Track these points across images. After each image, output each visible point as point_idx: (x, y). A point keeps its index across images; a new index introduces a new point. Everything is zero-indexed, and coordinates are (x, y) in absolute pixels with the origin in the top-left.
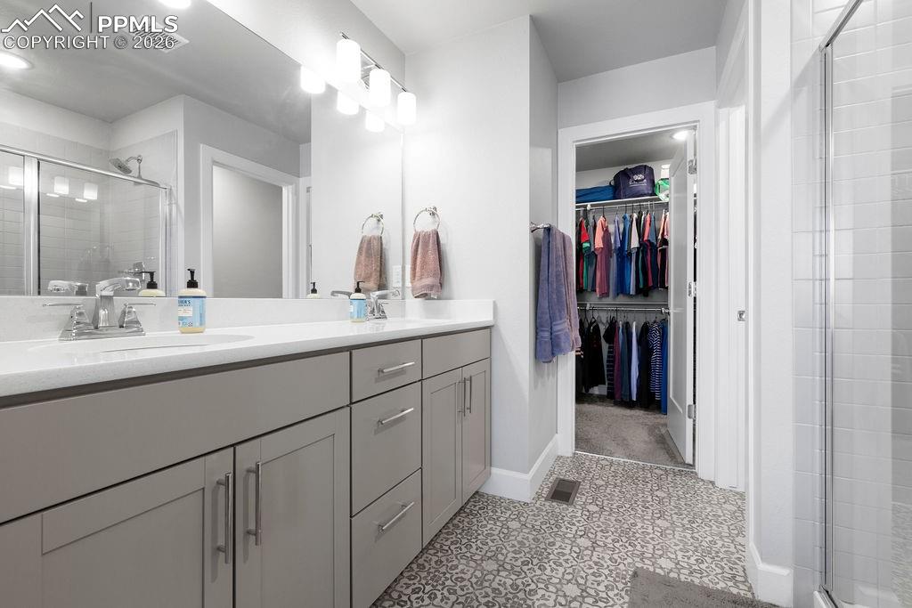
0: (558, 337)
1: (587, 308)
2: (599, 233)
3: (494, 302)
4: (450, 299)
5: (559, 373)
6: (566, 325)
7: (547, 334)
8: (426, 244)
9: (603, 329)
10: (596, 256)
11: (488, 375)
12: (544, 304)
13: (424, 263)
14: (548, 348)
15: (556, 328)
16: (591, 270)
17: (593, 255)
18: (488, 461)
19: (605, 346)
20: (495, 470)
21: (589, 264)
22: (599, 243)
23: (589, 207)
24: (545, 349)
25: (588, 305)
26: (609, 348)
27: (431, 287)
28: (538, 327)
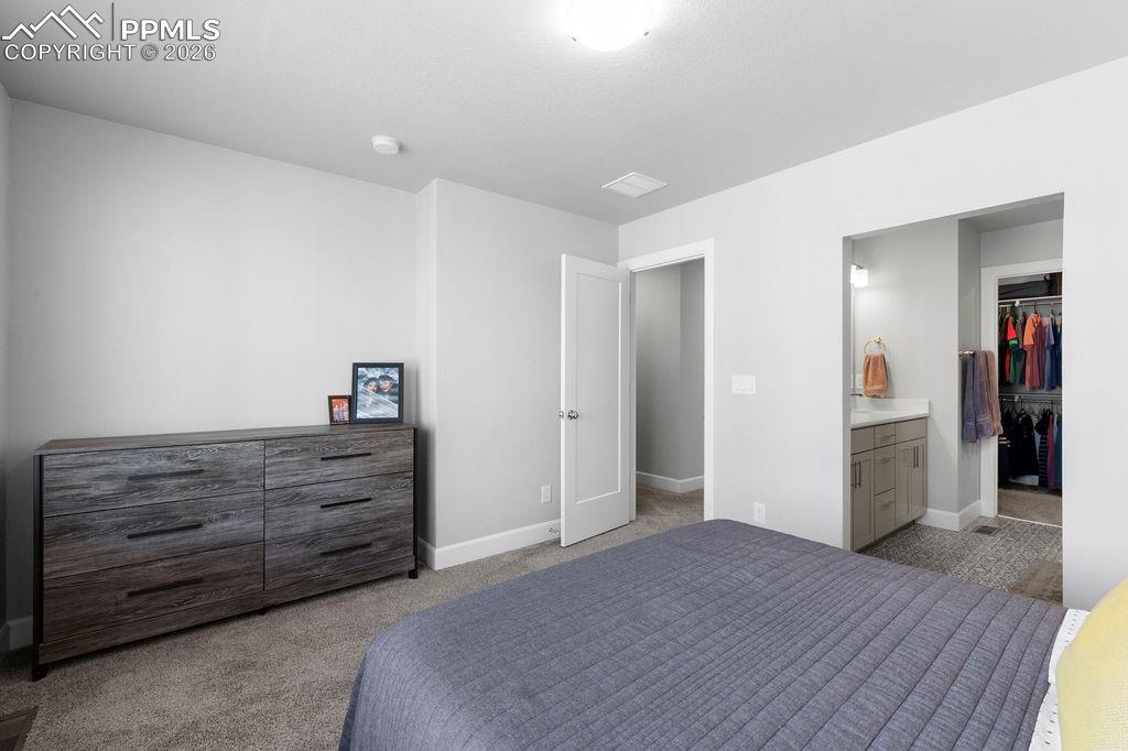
0: (982, 426)
1: (1016, 400)
2: (1029, 330)
3: (930, 402)
4: (892, 398)
5: (983, 454)
6: (988, 418)
7: (972, 424)
8: (876, 363)
9: (1035, 420)
10: (1026, 352)
11: (925, 447)
12: (969, 403)
13: (875, 375)
14: (974, 433)
15: (979, 420)
16: (1019, 366)
17: (1020, 353)
18: (925, 504)
19: (1038, 438)
20: (929, 510)
21: (1017, 359)
22: (1028, 340)
23: (1017, 304)
24: (971, 432)
25: (1017, 397)
26: (1042, 438)
27: (881, 391)
28: (964, 419)
